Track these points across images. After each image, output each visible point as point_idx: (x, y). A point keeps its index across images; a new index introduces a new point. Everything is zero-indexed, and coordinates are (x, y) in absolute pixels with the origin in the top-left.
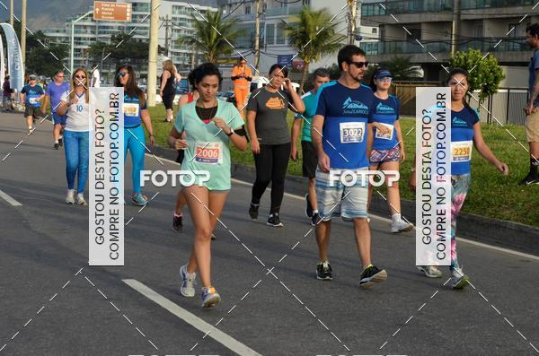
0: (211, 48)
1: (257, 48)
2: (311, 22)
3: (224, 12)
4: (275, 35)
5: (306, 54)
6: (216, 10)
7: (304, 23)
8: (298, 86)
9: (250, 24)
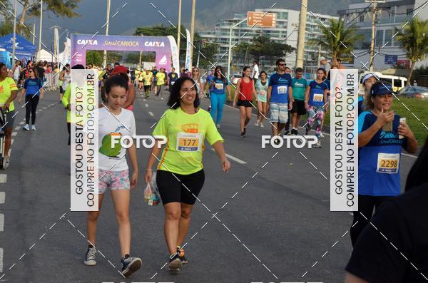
0: (335, 48)
1: (372, 49)
2: (418, 30)
3: (343, 20)
4: (384, 39)
5: (413, 55)
6: (337, 18)
7: (413, 30)
8: (406, 79)
9: (367, 30)
